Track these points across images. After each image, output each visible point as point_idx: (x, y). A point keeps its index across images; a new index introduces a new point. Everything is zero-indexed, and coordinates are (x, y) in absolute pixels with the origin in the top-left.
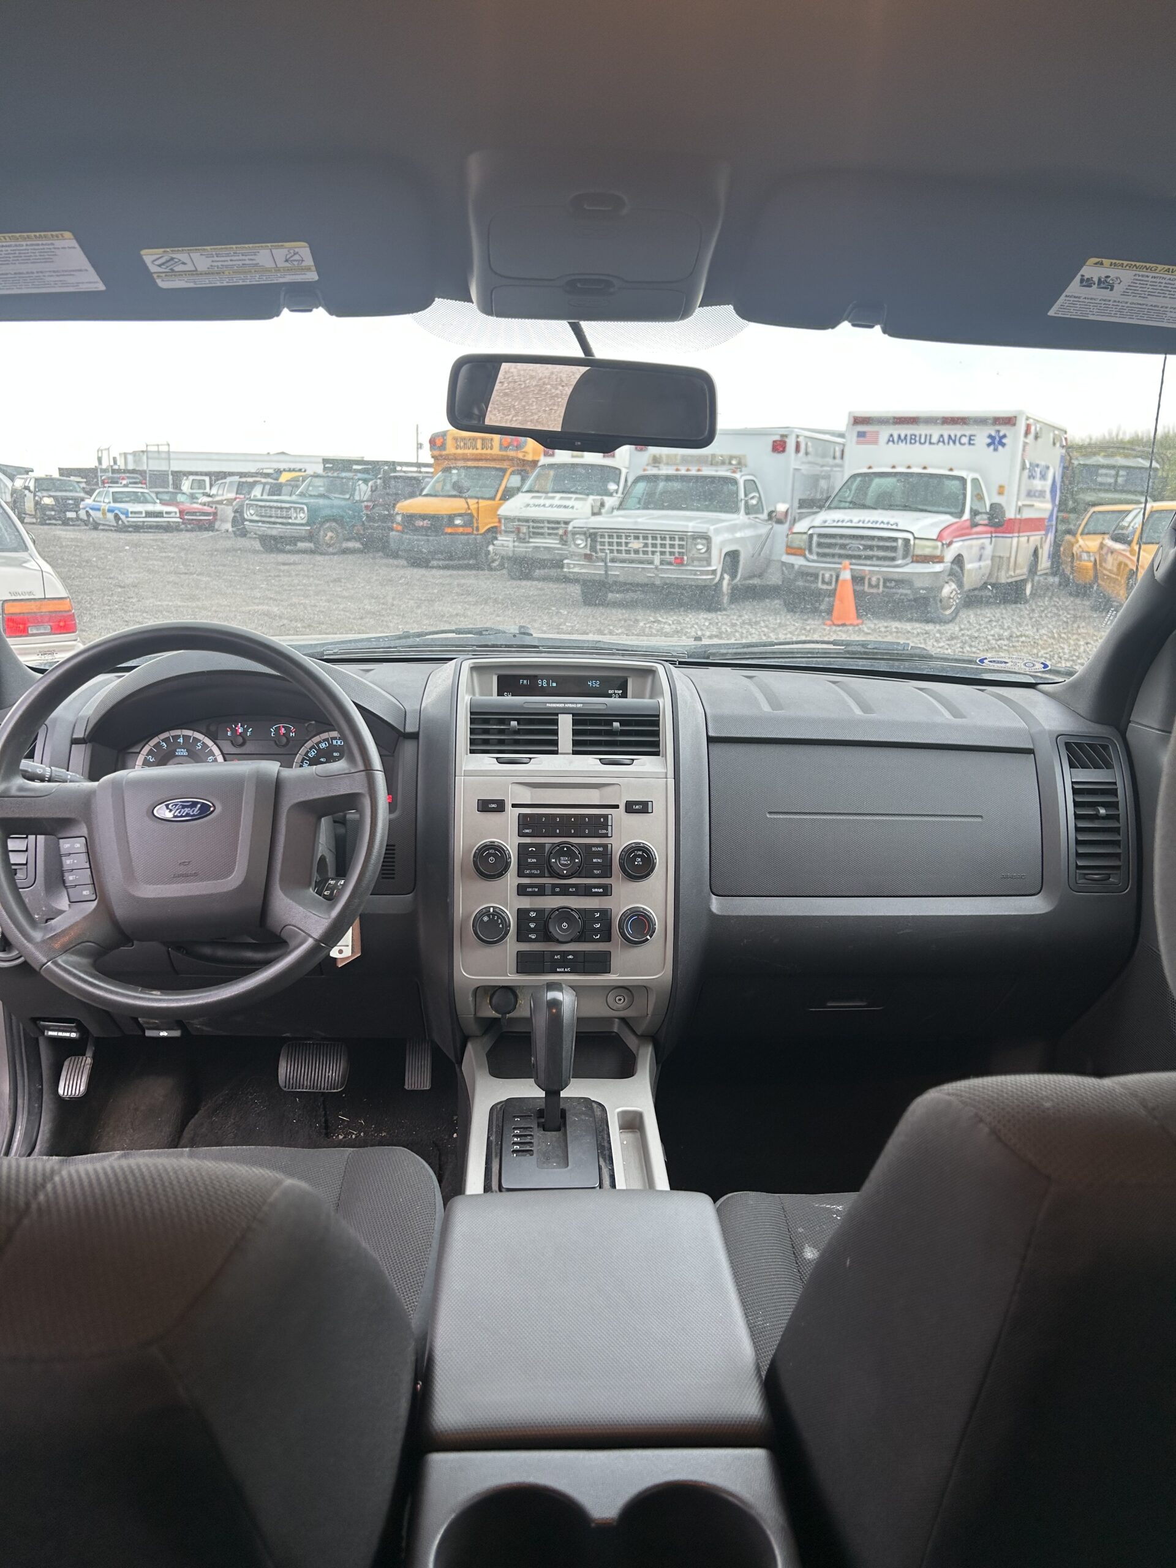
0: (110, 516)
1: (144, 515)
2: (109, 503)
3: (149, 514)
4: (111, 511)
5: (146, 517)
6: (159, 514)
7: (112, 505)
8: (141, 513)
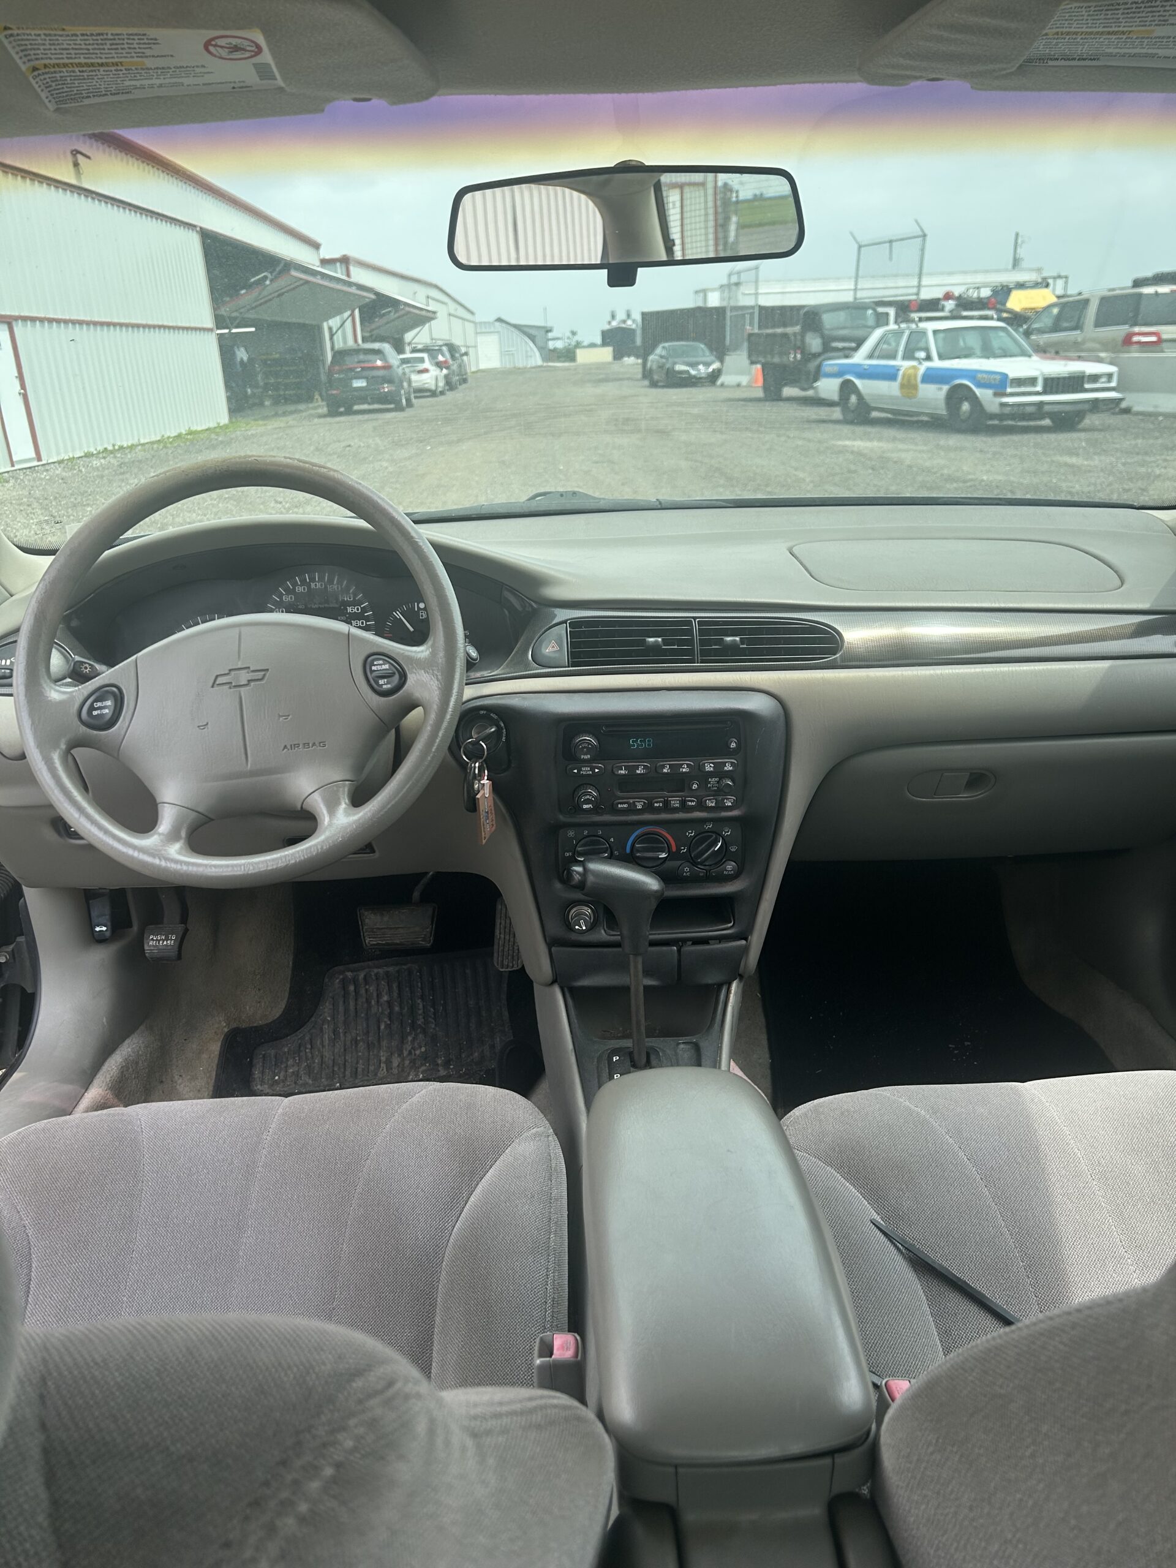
0: (934, 395)
1: (1039, 388)
2: (929, 358)
3: (1053, 384)
4: (931, 377)
5: (1045, 392)
6: (1075, 383)
7: (937, 363)
8: (1033, 381)
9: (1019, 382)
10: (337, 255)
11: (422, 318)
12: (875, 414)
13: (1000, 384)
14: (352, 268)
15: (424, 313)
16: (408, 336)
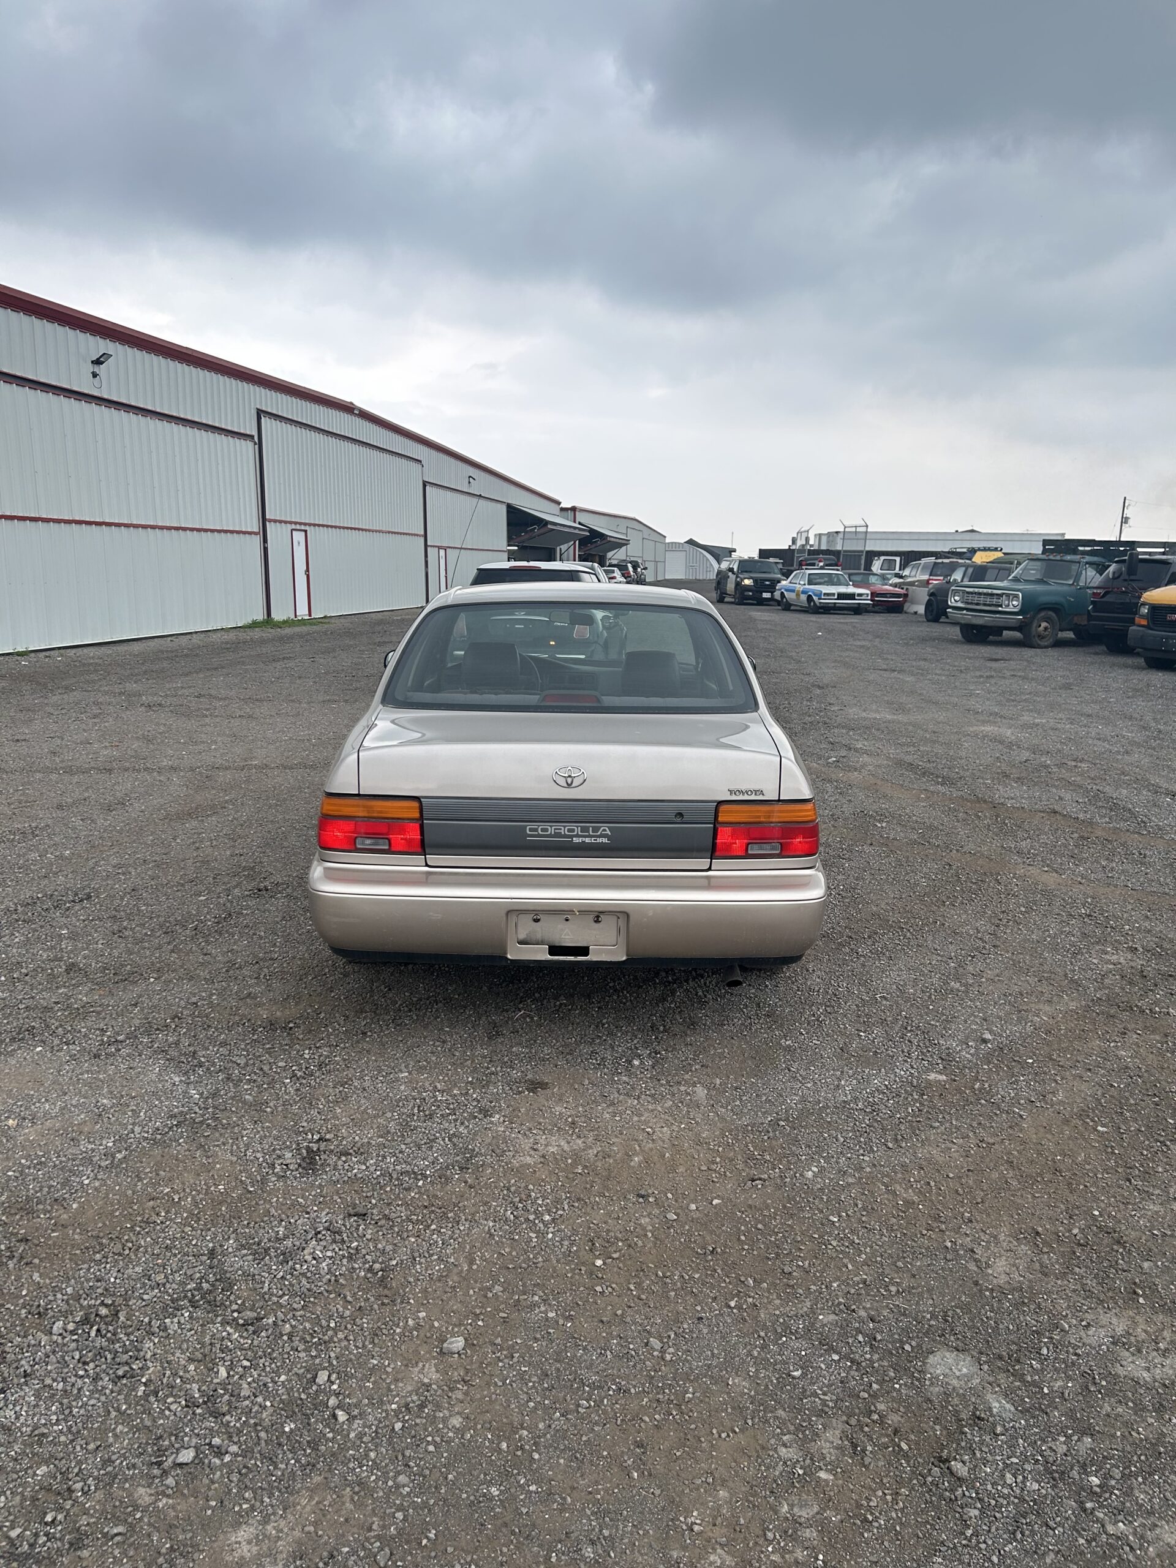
0: (804, 597)
2: (805, 584)
3: (841, 596)
4: (804, 592)
5: (837, 599)
6: (851, 596)
7: (807, 586)
8: (834, 594)
9: (828, 594)
10: (569, 506)
11: (619, 544)
12: (792, 608)
13: (819, 595)
14: (577, 513)
15: (620, 541)
16: (610, 555)
